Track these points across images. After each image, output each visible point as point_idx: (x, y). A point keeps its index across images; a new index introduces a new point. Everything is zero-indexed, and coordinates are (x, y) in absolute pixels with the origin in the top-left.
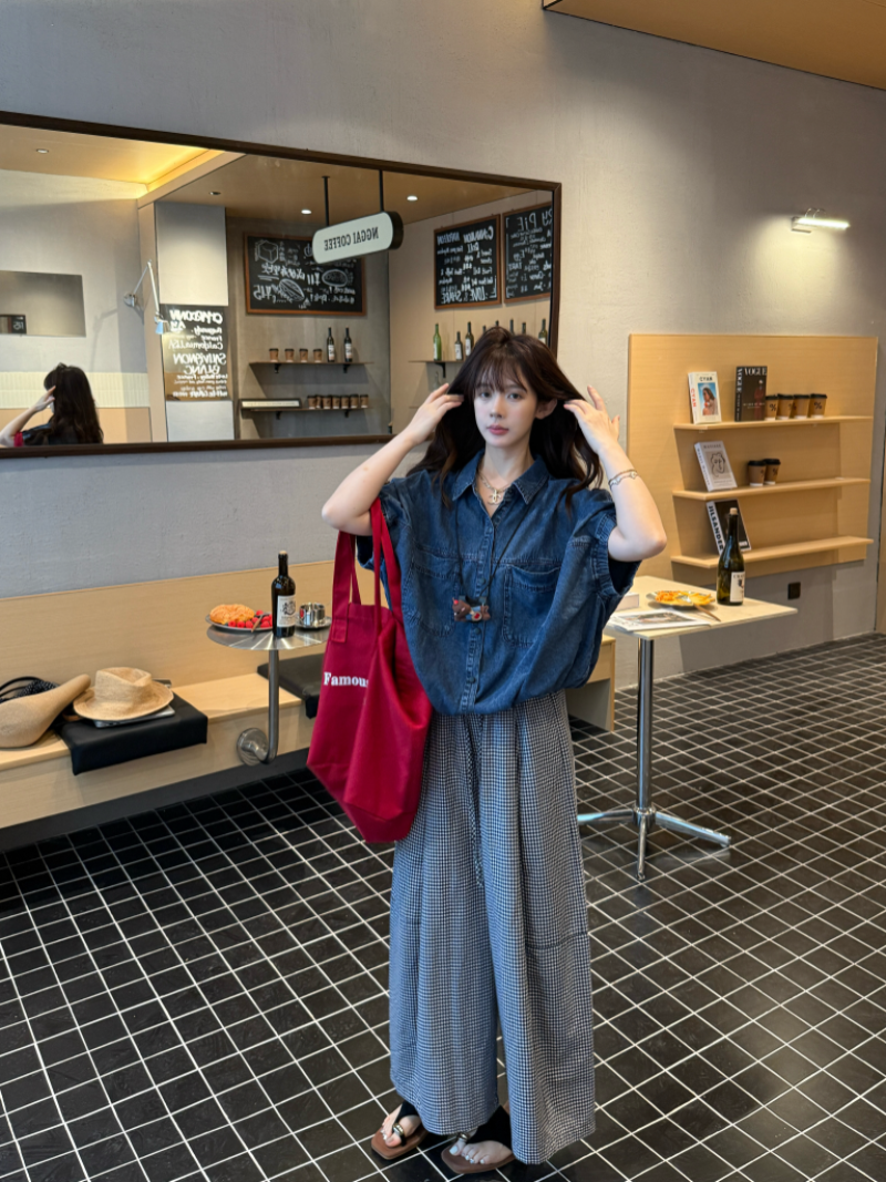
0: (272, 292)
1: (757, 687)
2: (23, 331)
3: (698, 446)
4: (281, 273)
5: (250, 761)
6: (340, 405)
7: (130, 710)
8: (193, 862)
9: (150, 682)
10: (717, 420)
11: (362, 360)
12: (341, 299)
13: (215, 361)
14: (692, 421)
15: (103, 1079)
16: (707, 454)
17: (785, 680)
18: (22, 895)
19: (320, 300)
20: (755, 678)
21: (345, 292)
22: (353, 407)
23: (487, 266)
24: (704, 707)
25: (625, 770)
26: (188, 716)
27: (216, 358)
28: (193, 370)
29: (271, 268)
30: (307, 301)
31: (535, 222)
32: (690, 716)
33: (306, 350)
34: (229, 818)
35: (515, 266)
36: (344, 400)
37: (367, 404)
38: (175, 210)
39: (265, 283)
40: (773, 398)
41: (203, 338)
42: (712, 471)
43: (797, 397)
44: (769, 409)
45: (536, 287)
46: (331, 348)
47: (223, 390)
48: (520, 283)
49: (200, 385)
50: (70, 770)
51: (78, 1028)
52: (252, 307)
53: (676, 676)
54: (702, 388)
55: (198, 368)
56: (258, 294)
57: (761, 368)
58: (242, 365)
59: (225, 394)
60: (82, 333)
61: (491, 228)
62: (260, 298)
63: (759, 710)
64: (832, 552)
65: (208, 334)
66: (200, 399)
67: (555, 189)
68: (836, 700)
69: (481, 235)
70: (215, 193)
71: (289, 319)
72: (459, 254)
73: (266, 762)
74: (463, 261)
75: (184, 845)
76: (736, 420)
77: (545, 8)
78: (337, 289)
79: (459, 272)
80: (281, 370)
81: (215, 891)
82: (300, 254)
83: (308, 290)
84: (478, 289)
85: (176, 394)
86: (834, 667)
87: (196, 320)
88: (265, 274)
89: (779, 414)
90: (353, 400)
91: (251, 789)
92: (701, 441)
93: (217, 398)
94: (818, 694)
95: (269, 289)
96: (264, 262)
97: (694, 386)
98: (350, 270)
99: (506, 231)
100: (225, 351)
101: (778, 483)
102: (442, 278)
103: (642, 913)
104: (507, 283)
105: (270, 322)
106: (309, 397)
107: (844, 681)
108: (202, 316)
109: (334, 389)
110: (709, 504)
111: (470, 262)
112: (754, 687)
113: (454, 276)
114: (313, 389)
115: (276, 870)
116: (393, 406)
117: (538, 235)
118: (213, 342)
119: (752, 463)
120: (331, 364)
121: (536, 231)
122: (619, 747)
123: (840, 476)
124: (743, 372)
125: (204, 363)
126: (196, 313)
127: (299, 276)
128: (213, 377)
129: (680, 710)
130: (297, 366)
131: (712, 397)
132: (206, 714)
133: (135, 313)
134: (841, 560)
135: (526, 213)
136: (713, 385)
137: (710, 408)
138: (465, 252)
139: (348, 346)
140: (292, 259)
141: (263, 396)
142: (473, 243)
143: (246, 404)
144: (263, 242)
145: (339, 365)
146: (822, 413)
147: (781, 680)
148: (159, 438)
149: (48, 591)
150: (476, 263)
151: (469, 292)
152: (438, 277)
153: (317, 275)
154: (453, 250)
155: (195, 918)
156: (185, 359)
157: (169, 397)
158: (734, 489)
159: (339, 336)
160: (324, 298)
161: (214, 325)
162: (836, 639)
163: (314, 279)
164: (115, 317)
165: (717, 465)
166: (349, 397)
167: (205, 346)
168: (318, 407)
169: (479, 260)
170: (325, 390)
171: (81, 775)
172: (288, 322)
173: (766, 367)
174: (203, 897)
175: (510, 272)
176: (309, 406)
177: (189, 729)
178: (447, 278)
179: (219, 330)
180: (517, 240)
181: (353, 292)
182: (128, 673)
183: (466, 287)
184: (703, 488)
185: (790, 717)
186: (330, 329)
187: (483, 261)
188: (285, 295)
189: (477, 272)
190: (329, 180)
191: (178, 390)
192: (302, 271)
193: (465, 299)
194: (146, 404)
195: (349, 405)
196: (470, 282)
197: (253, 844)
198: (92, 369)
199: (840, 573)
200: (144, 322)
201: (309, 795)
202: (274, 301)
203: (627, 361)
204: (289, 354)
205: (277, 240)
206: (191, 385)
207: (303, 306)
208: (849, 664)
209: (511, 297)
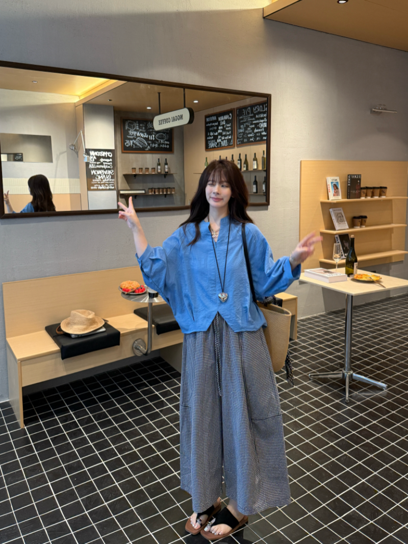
0: (133, 143)
1: (359, 318)
2: (21, 160)
3: (331, 210)
4: (137, 135)
5: (139, 354)
6: (163, 192)
7: (85, 329)
8: (113, 399)
9: (94, 316)
10: (340, 198)
11: (172, 172)
12: (163, 146)
13: (109, 173)
14: (328, 199)
15: (81, 500)
16: (335, 214)
17: (371, 315)
18: (38, 415)
19: (155, 147)
20: (358, 314)
21: (164, 143)
22: (169, 193)
23: (228, 131)
24: (336, 328)
25: (304, 358)
26: (111, 332)
27: (110, 172)
28: (99, 177)
29: (133, 133)
30: (149, 147)
31: (250, 112)
32: (330, 332)
33: (148, 169)
34: (127, 379)
35: (241, 131)
36: (164, 190)
37: (174, 191)
38: (92, 108)
39: (130, 139)
40: (364, 188)
41: (104, 163)
42: (338, 221)
43: (374, 188)
44: (362, 193)
45: (251, 140)
46: (159, 167)
47: (112, 186)
48: (243, 138)
49: (103, 184)
50: (60, 359)
51: (68, 476)
52: (124, 150)
53: (322, 313)
54: (333, 184)
55: (102, 176)
56: (127, 144)
57: (359, 175)
58: (120, 175)
59: (113, 188)
60: (51, 161)
61: (230, 114)
62: (128, 146)
63: (361, 329)
64: (390, 257)
65: (106, 162)
66: (103, 190)
67: (268, 97)
68: (395, 324)
69: (226, 117)
70: (110, 100)
71: (140, 155)
72: (216, 126)
73: (146, 354)
74: (218, 129)
75: (108, 392)
76: (348, 198)
77: (264, 18)
78: (162, 142)
79: (216, 134)
80: (137, 177)
81: (124, 413)
82: (146, 127)
83: (149, 142)
84: (224, 141)
85: (92, 188)
86: (392, 309)
87: (101, 155)
88: (130, 135)
89: (366, 196)
90: (169, 190)
91: (136, 366)
92: (332, 208)
93: (110, 190)
94: (387, 321)
95: (131, 142)
96: (130, 130)
97: (329, 183)
98: (167, 133)
99: (237, 115)
100: (113, 169)
101: (366, 226)
102: (208, 136)
103: (318, 423)
104: (238, 138)
105: (132, 156)
106: (149, 189)
107: (397, 316)
108: (104, 154)
109: (160, 185)
110: (336, 236)
111: (221, 129)
112: (357, 318)
113: (214, 136)
114: (151, 185)
115: (150, 403)
116: (186, 192)
117: (251, 117)
118: (108, 165)
119: (355, 218)
120: (159, 174)
121: (250, 115)
122: (300, 347)
123: (392, 223)
124: (351, 177)
125: (104, 174)
126: (101, 153)
127: (145, 136)
128: (108, 180)
129: (325, 329)
130: (144, 175)
131: (337, 188)
132: (119, 330)
133: (74, 152)
134: (393, 261)
135: (245, 108)
136: (338, 183)
137: (336, 193)
138: (219, 125)
139: (166, 166)
140: (142, 129)
141: (129, 188)
142: (223, 121)
143: (122, 192)
144: (129, 121)
145: (162, 174)
146: (385, 195)
147: (369, 315)
148: (85, 208)
149: (49, 276)
150: (224, 130)
151: (220, 143)
152: (207, 136)
153: (154, 136)
154: (214, 124)
155: (116, 425)
156: (96, 172)
157: (89, 189)
158: (347, 229)
159: (163, 162)
160: (156, 145)
161: (108, 158)
162: (391, 296)
163: (152, 137)
164: (66, 154)
165: (339, 219)
166: (167, 189)
167: (105, 167)
168: (153, 193)
169: (225, 128)
170: (156, 185)
171: (65, 360)
172: (140, 156)
173: (361, 175)
174: (119, 416)
175: (239, 133)
176: (149, 193)
177: (111, 338)
178: (211, 136)
179: (111, 160)
180: (242, 119)
181: (168, 143)
182: (84, 312)
183: (219, 141)
184: (334, 229)
185: (376, 332)
186: (159, 159)
187: (227, 129)
188: (139, 145)
189: (224, 133)
190: (161, 94)
191: (93, 186)
192: (147, 134)
193: (219, 146)
194: (79, 192)
195: (167, 192)
196: (221, 138)
197: (139, 391)
198: (55, 177)
199: (393, 267)
200: (78, 157)
201: (162, 369)
202: (134, 147)
203: (299, 172)
204: (141, 170)
205: (135, 121)
206: (99, 184)
207: (147, 149)
208: (399, 308)
209: (239, 144)
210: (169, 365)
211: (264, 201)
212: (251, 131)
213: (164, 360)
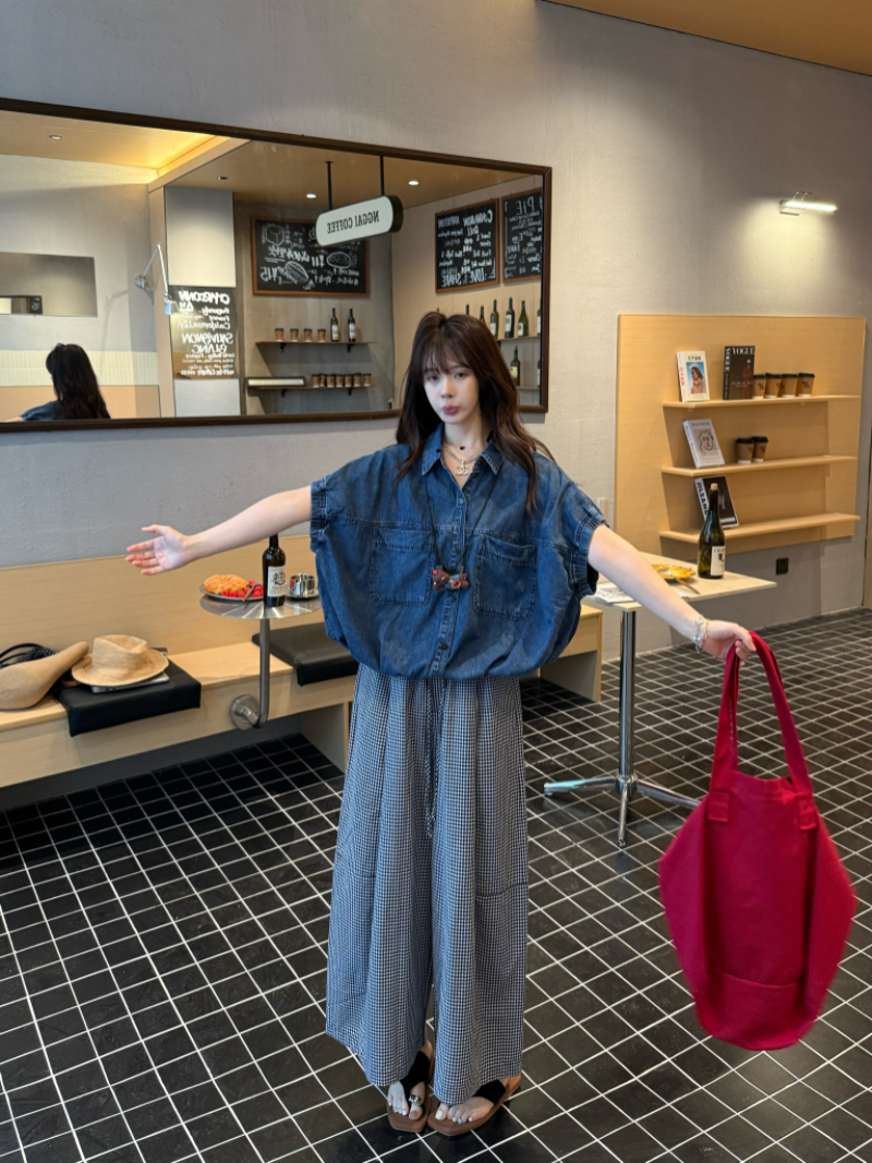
0: (279, 273)
2: (39, 312)
3: (686, 424)
4: (287, 256)
5: (243, 725)
6: (344, 384)
7: (126, 677)
8: (187, 823)
9: (145, 649)
10: (705, 398)
11: (365, 339)
12: (345, 281)
13: (222, 340)
14: (681, 400)
15: (91, 1032)
16: (695, 432)
18: (21, 854)
19: (324, 282)
21: (345, 271)
22: (356, 385)
23: (486, 249)
24: (691, 679)
25: (610, 739)
26: (181, 683)
27: (224, 338)
28: (200, 349)
29: (278, 250)
30: (311, 282)
31: (533, 206)
32: (676, 688)
33: (310, 331)
34: (223, 781)
35: (514, 249)
36: (347, 379)
37: (370, 382)
38: (184, 195)
39: (272, 265)
40: (761, 377)
41: (211, 318)
42: (700, 448)
43: (785, 376)
44: (757, 387)
45: (534, 269)
46: (335, 328)
47: (230, 369)
48: (518, 265)
49: (208, 364)
50: (68, 731)
51: (70, 982)
52: (259, 288)
53: (664, 649)
54: (690, 367)
55: (206, 347)
56: (265, 276)
57: (749, 347)
58: (249, 345)
59: (232, 372)
60: (94, 313)
61: (490, 212)
62: (266, 280)
64: (820, 528)
65: (216, 315)
66: (207, 377)
67: (545, 173)
68: (822, 673)
69: (481, 218)
70: (223, 178)
71: (294, 300)
72: (459, 237)
73: (257, 726)
74: (462, 244)
75: (178, 807)
76: (724, 399)
78: (342, 270)
79: (460, 255)
80: (286, 349)
81: (207, 852)
82: (306, 237)
83: (312, 272)
84: (478, 271)
85: (183, 373)
86: (821, 641)
87: (204, 300)
88: (272, 256)
89: (767, 393)
90: (356, 378)
91: (245, 753)
92: (689, 419)
93: (224, 377)
94: (804, 668)
95: (275, 270)
96: (271, 245)
97: (682, 364)
98: (354, 253)
99: (505, 214)
100: (232, 331)
101: (766, 460)
102: (442, 260)
103: (621, 879)
104: (505, 265)
105: (275, 303)
106: (313, 375)
107: (829, 655)
108: (210, 297)
109: (338, 368)
110: (697, 481)
111: (470, 245)
113: (454, 259)
114: (317, 368)
115: (266, 832)
117: (536, 219)
118: (221, 322)
119: (740, 441)
120: (335, 344)
121: (533, 214)
122: (605, 716)
123: (827, 454)
124: (731, 351)
125: (212, 342)
126: (204, 294)
127: (303, 259)
128: (220, 356)
129: (666, 682)
130: (302, 345)
131: (700, 376)
132: (200, 681)
133: (145, 294)
134: (829, 537)
135: (523, 197)
136: (701, 364)
137: (698, 387)
138: (465, 235)
139: (352, 327)
140: (297, 242)
141: (269, 374)
142: (473, 226)
143: (252, 382)
144: (269, 225)
145: (343, 344)
146: (810, 392)
148: (167, 413)
149: (49, 560)
150: (476, 246)
151: (469, 274)
152: (439, 259)
153: (322, 257)
154: (454, 233)
155: (187, 878)
156: (194, 338)
157: (177, 376)
158: (722, 466)
159: (343, 317)
160: (329, 279)
161: (221, 306)
162: (824, 614)
163: (318, 261)
164: (126, 297)
165: (705, 443)
166: (352, 376)
167: (213, 326)
168: (322, 385)
169: (479, 243)
170: (328, 369)
171: (78, 737)
172: (293, 303)
173: (754, 347)
174: (194, 858)
175: (509, 255)
176: (313, 384)
177: (183, 695)
178: (447, 260)
179: (227, 310)
180: (516, 223)
181: (357, 274)
182: (124, 641)
183: (465, 270)
184: (691, 465)
186: (334, 310)
187: (482, 244)
188: (291, 277)
189: (477, 254)
190: (332, 165)
191: (187, 369)
192: (308, 253)
193: (465, 281)
194: (156, 382)
195: (353, 384)
196: (470, 265)
197: (245, 806)
198: (103, 349)
199: (828, 549)
200: (153, 303)
201: (301, 760)
202: (280, 282)
203: (616, 340)
204: (294, 333)
205: (283, 224)
206: (199, 364)
207: (308, 288)
208: (836, 638)
209: (509, 278)
210: (317, 751)
211: (536, 403)
212: (534, 250)
213: (308, 742)
